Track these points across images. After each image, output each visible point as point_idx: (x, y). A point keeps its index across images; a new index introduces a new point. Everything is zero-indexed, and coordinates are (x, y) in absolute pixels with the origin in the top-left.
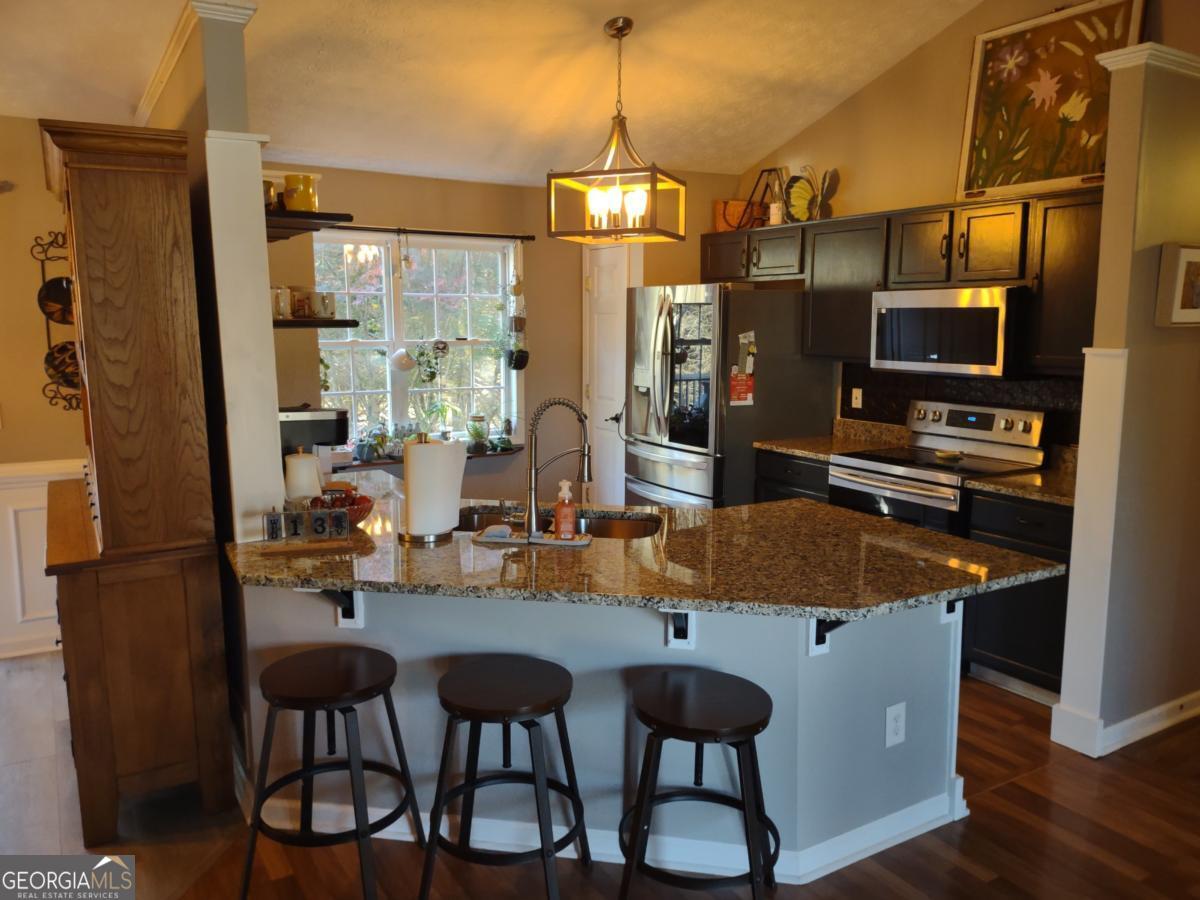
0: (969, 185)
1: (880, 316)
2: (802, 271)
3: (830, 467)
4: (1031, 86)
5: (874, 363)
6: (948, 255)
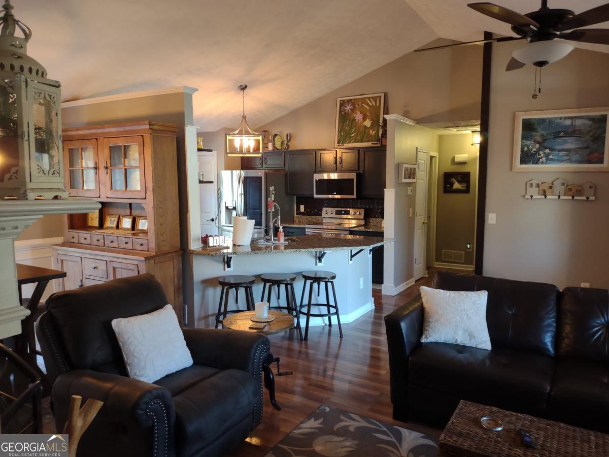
0: (338, 143)
1: (316, 181)
2: (285, 166)
3: (306, 229)
4: (355, 115)
5: (316, 196)
6: (336, 163)
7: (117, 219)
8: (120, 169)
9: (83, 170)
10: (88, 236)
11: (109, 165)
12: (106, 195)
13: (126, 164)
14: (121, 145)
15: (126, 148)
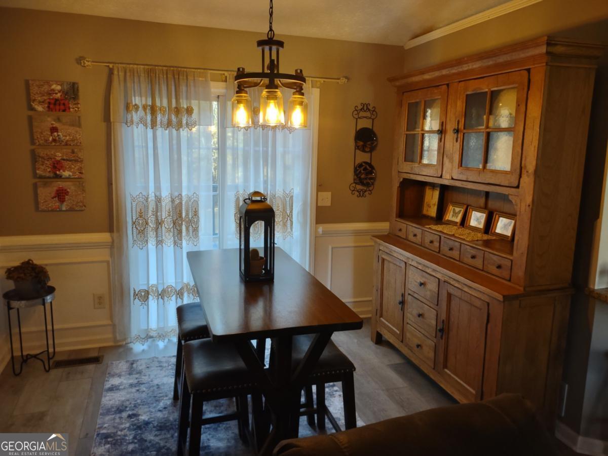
7: (463, 210)
8: (478, 132)
9: (423, 135)
10: (418, 232)
11: (461, 126)
12: (451, 175)
13: (491, 125)
14: (487, 90)
15: (494, 96)
